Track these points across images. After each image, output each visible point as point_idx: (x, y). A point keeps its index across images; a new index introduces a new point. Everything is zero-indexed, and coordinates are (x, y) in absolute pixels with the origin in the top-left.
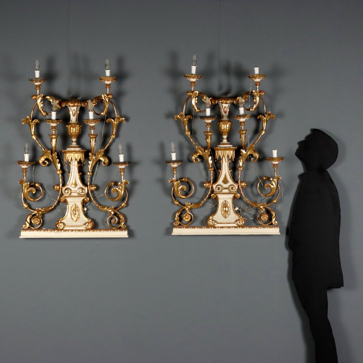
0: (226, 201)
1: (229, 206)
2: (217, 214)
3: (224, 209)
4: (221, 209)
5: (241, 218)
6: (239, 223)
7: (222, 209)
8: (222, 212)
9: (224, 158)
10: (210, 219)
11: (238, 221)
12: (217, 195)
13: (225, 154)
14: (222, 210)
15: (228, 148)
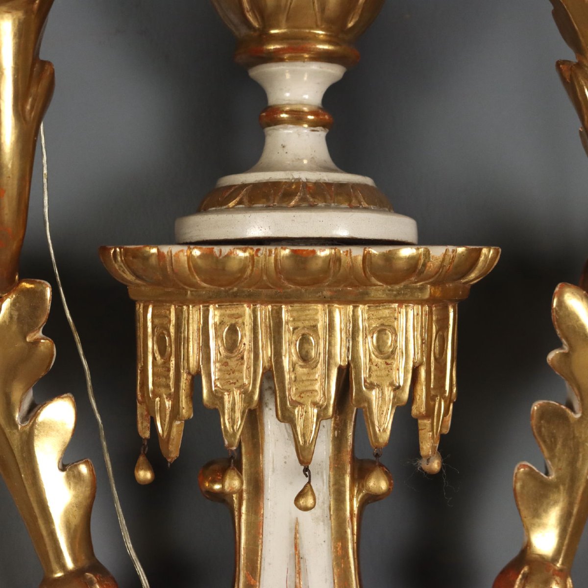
9: (272, 426)
13: (304, 357)
15: (357, 252)
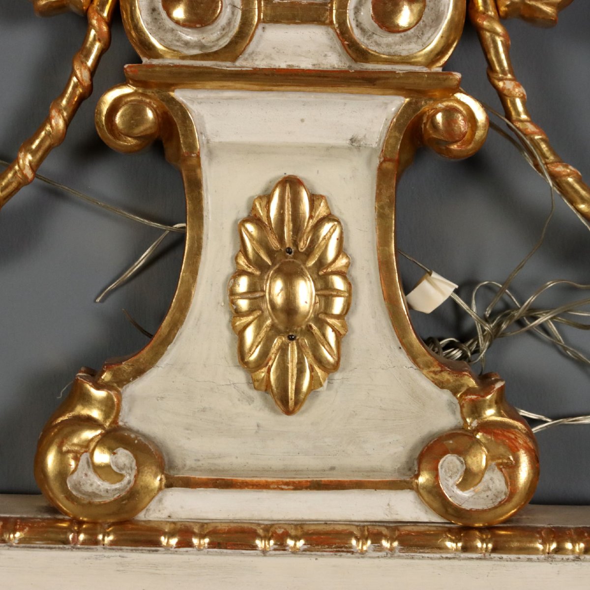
0: (292, 183)
1: (341, 250)
2: (173, 353)
3: (277, 289)
4: (232, 293)
5: (490, 414)
6: (469, 478)
7: (243, 284)
8: (240, 334)
10: (90, 422)
11: (450, 463)
12: (179, 95)
14: (244, 304)
